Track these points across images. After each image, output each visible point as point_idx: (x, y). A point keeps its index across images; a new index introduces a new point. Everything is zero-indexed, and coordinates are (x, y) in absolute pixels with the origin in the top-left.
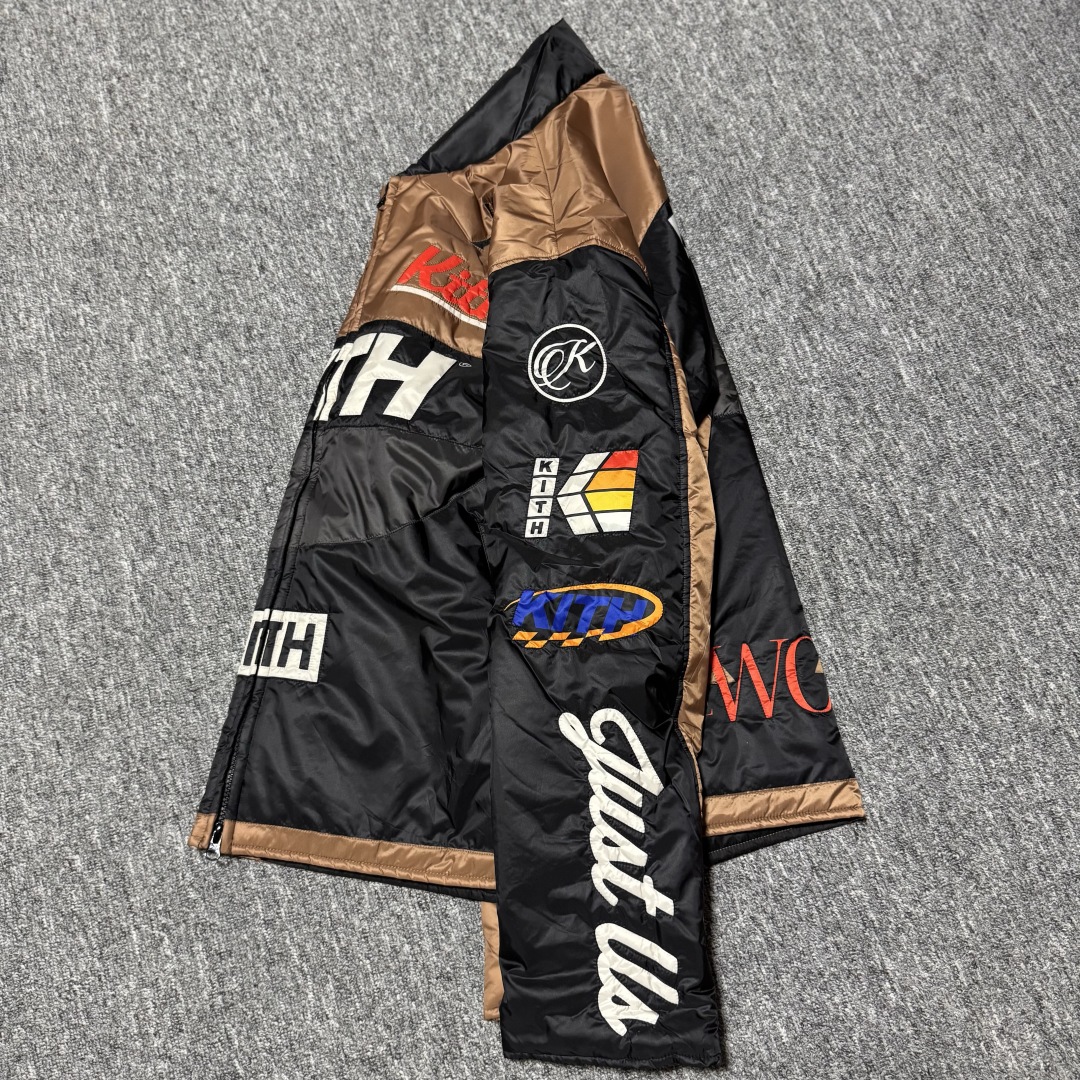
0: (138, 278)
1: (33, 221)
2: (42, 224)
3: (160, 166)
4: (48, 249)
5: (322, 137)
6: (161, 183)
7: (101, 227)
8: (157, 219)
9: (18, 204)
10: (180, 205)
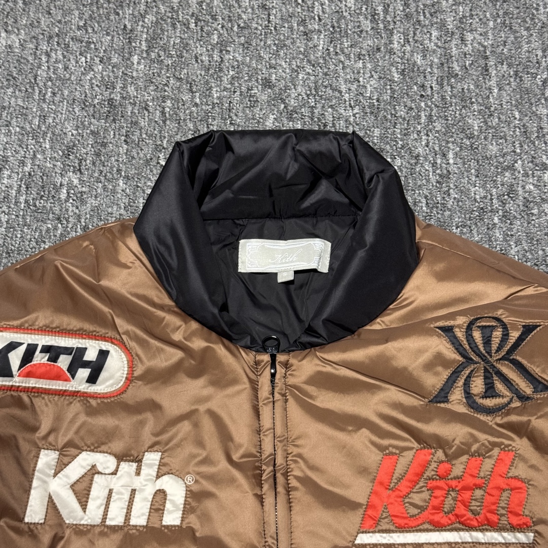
0: (148, 162)
1: (48, 55)
2: (57, 62)
3: (215, 37)
4: (54, 94)
5: (418, 58)
6: (211, 56)
7: (124, 88)
8: (193, 97)
9: (37, 31)
10: (225, 89)
